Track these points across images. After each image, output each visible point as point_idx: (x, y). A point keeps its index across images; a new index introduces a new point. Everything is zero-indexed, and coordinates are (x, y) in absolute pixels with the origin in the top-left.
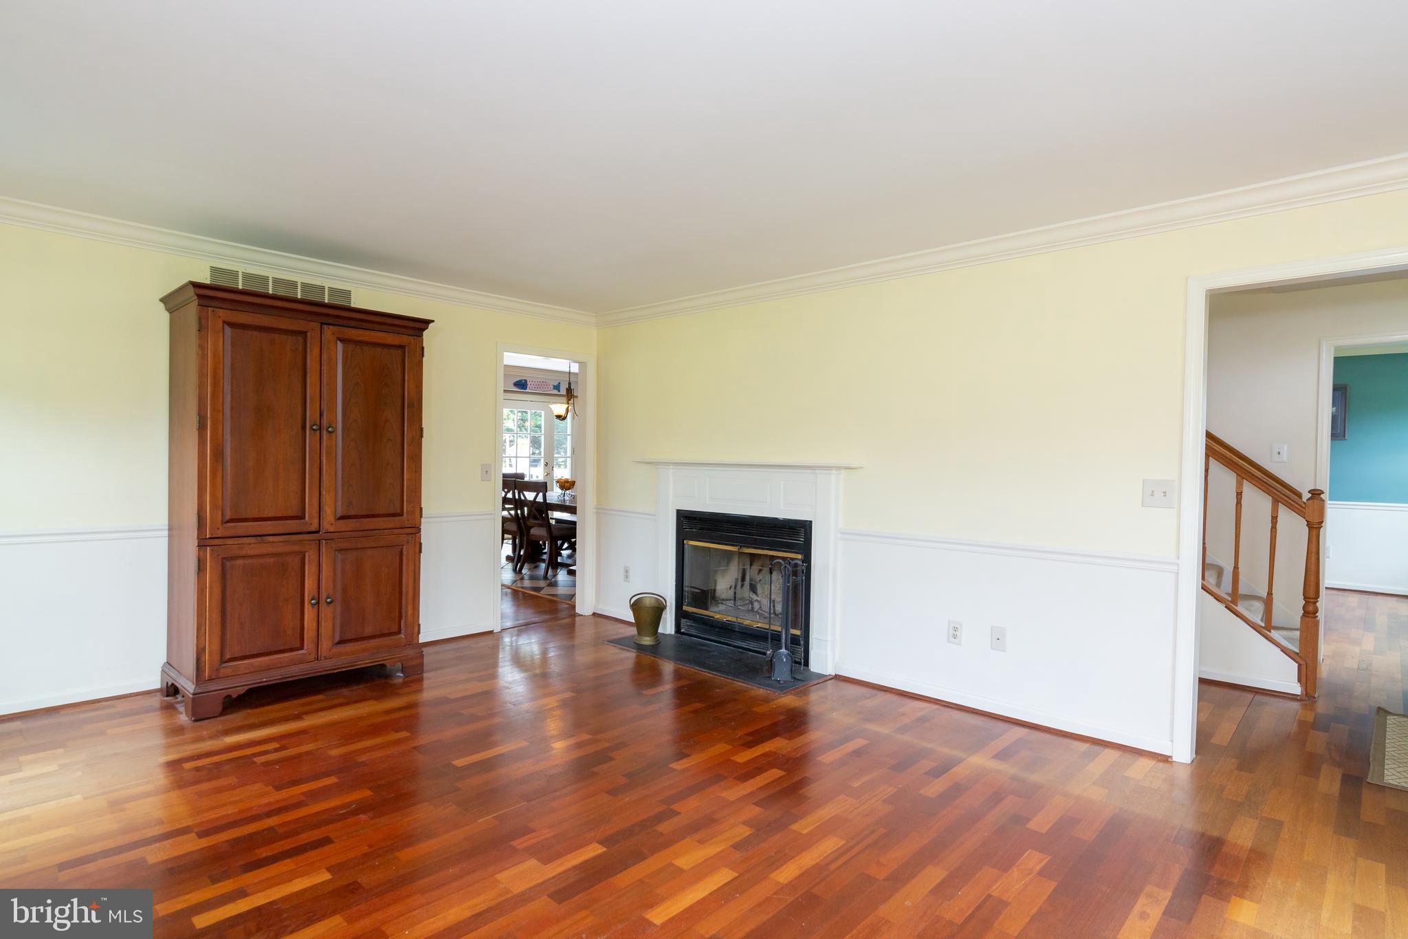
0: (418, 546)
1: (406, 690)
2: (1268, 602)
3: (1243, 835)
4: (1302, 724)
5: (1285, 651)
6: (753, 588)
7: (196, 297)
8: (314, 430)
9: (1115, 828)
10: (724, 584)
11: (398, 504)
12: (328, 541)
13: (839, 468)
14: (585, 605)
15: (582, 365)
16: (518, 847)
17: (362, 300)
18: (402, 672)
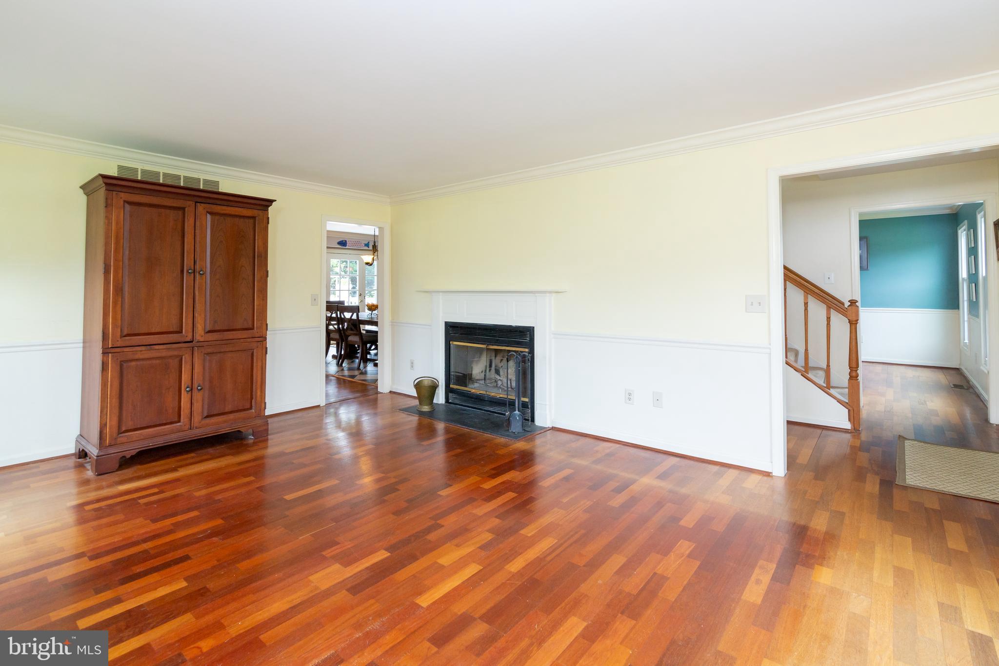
0: (264, 350)
1: (255, 448)
2: (827, 371)
3: (820, 523)
4: (853, 447)
5: (839, 401)
6: (497, 372)
7: (104, 185)
8: (189, 273)
9: (738, 523)
10: (478, 369)
11: (250, 323)
12: (199, 348)
13: (550, 292)
14: (384, 386)
15: (381, 229)
16: (327, 556)
17: (226, 187)
18: (253, 436)
